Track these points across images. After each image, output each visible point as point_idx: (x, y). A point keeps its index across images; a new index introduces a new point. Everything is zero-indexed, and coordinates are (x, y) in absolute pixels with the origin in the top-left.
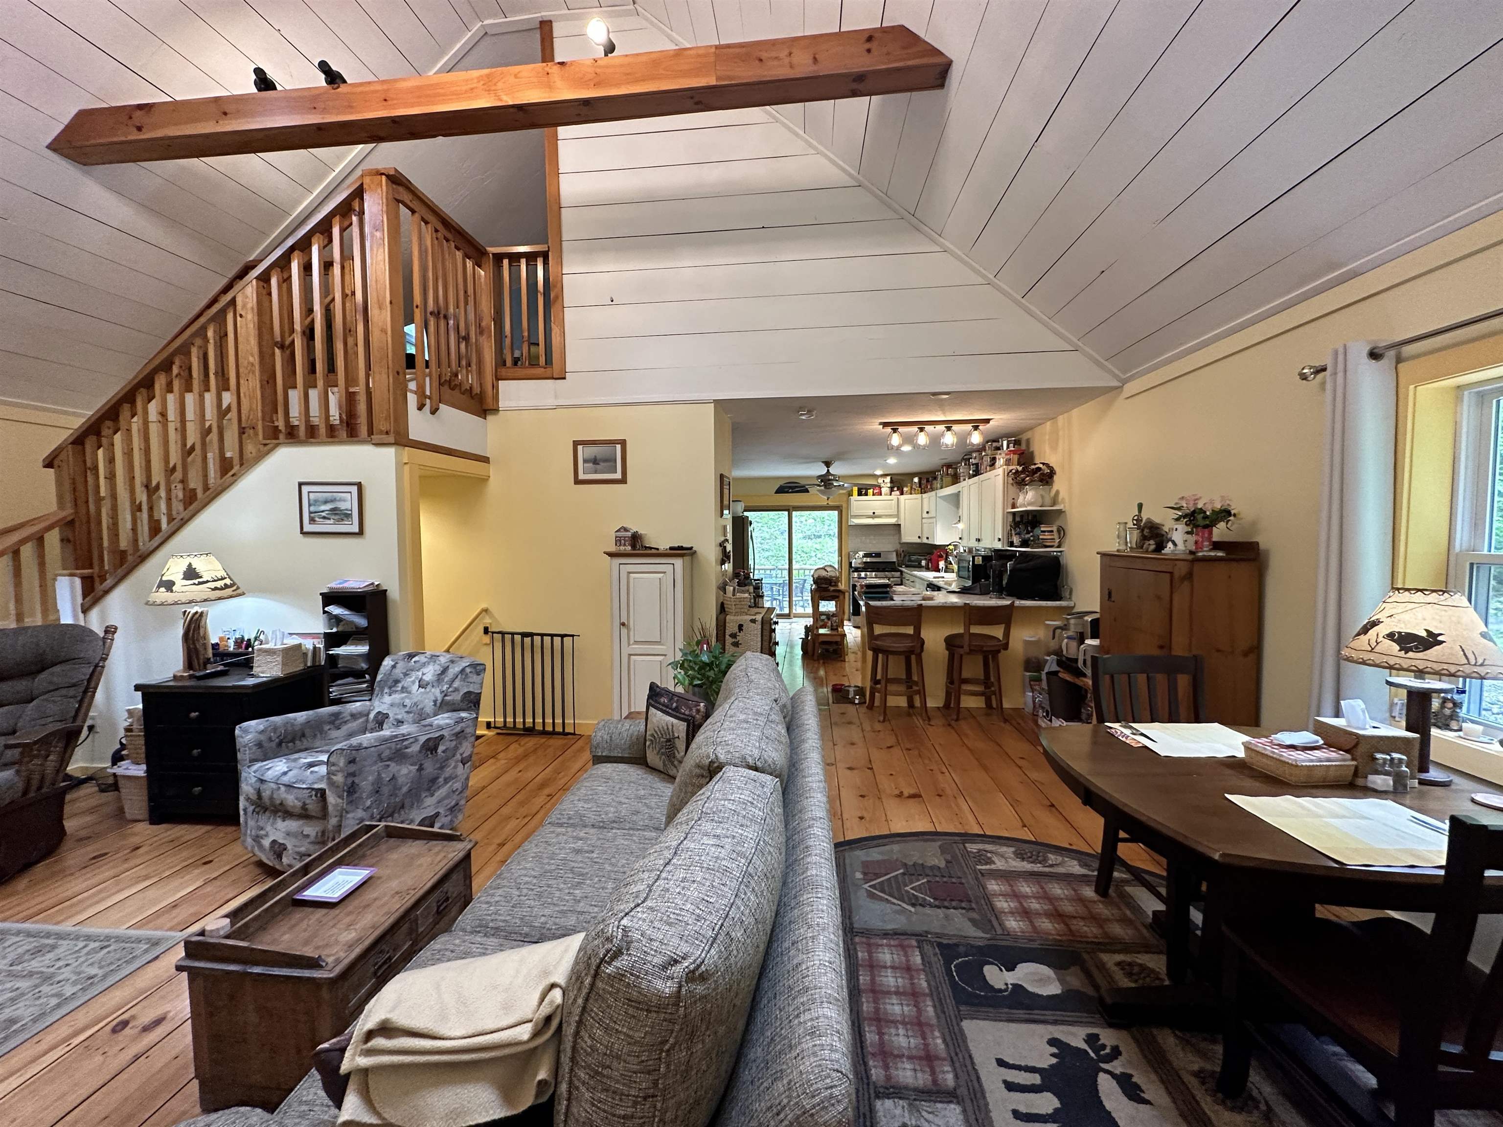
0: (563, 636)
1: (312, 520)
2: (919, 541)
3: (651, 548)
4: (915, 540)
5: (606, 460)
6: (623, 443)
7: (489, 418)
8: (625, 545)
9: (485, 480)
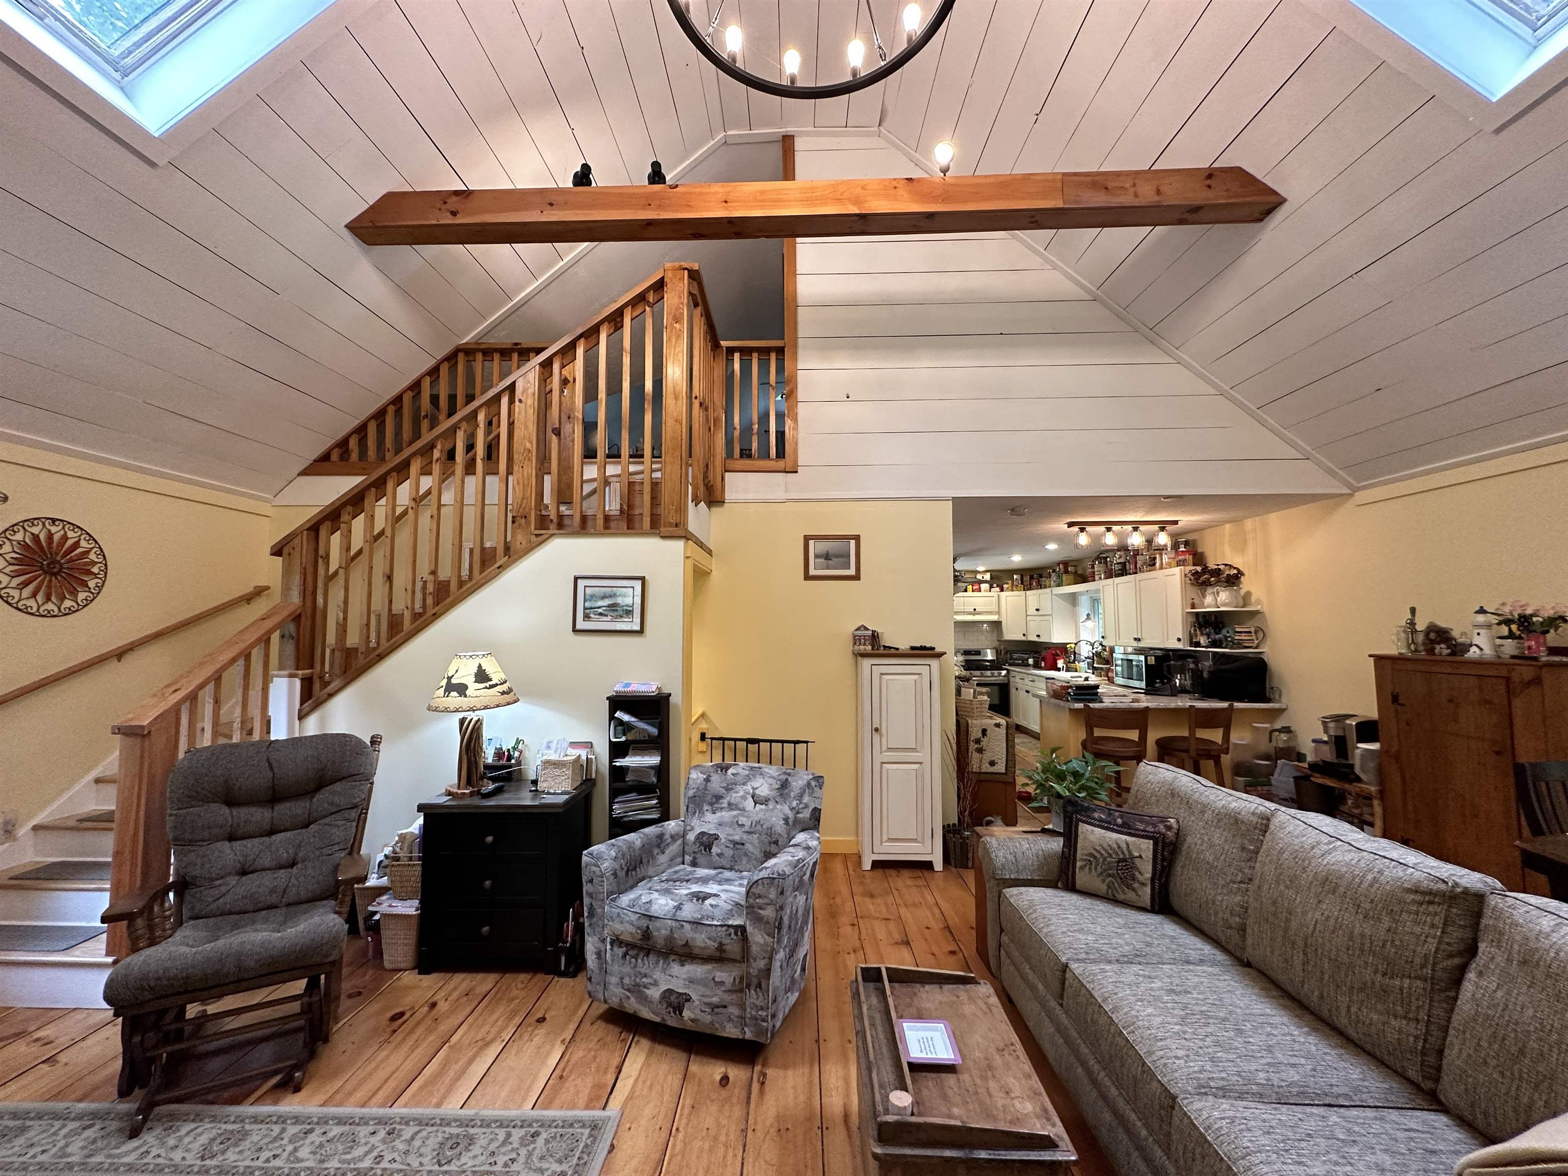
0: (796, 742)
1: (587, 617)
2: (1024, 638)
3: (890, 648)
4: (1020, 637)
5: (837, 556)
6: (857, 538)
7: (719, 509)
8: (865, 644)
9: (707, 573)
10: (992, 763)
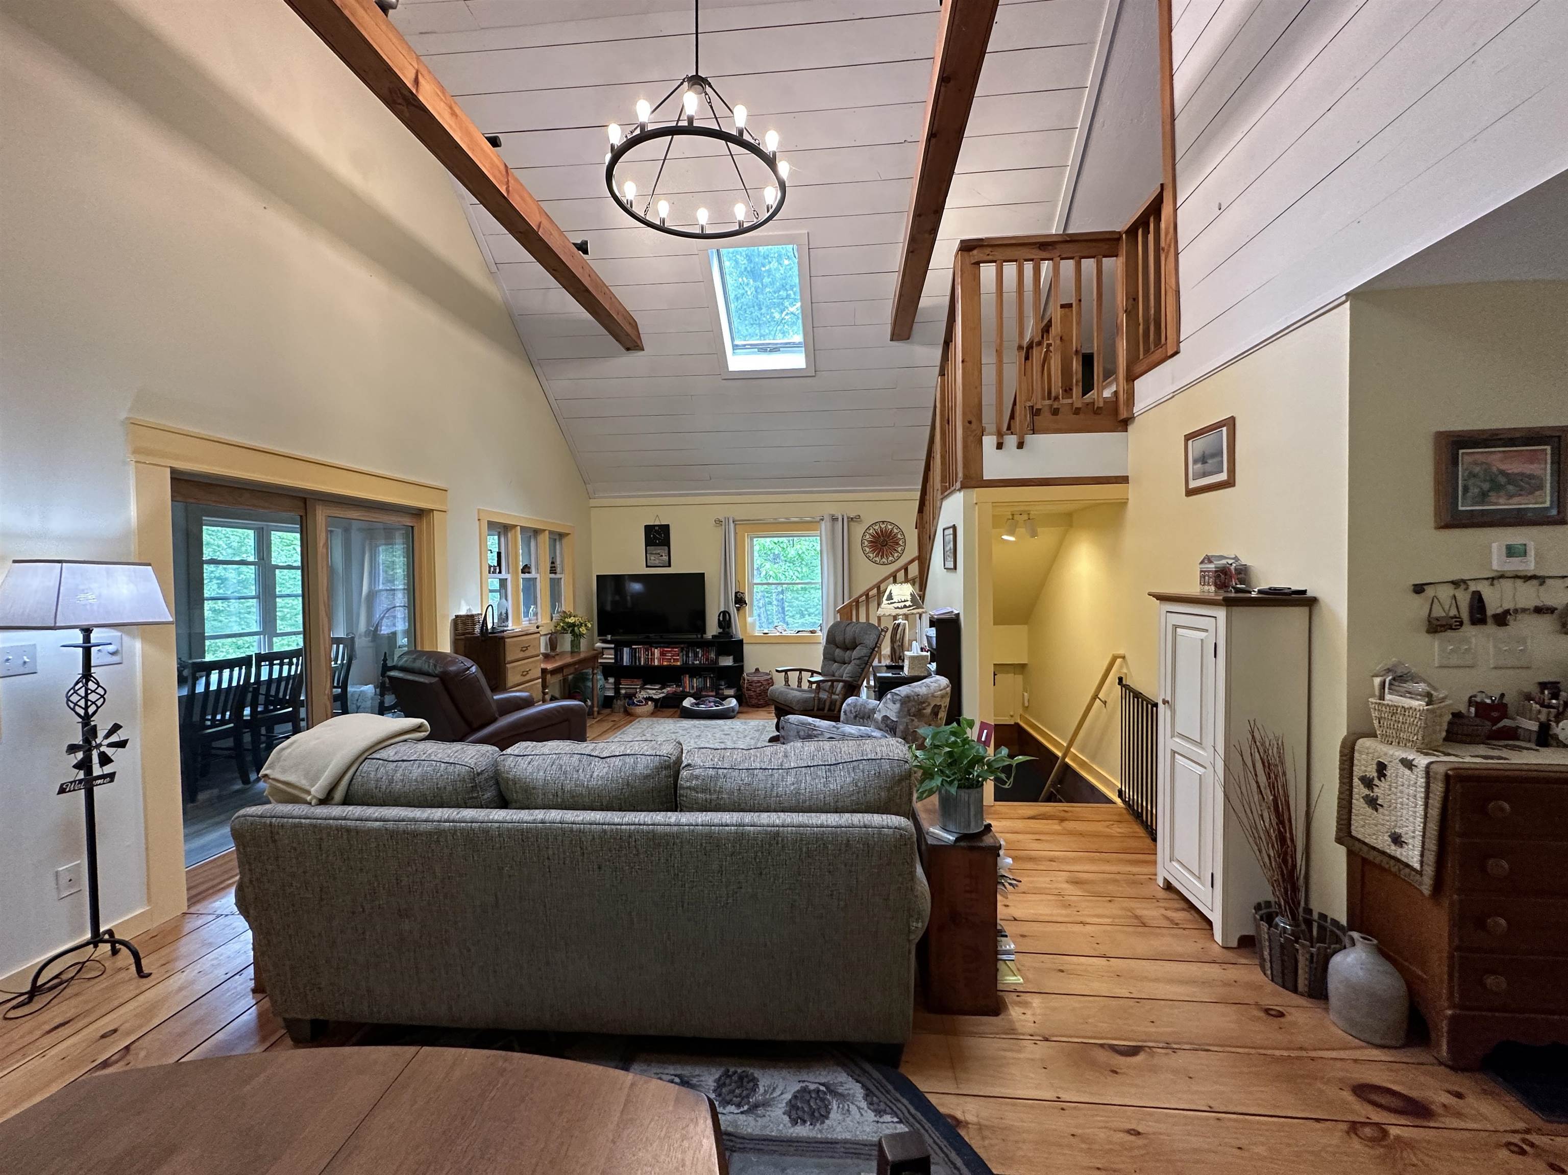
1: (946, 558)
3: (1242, 591)
5: (1214, 455)
6: (1231, 423)
7: (1130, 428)
8: (1209, 585)
9: (1123, 504)
10: (1397, 840)
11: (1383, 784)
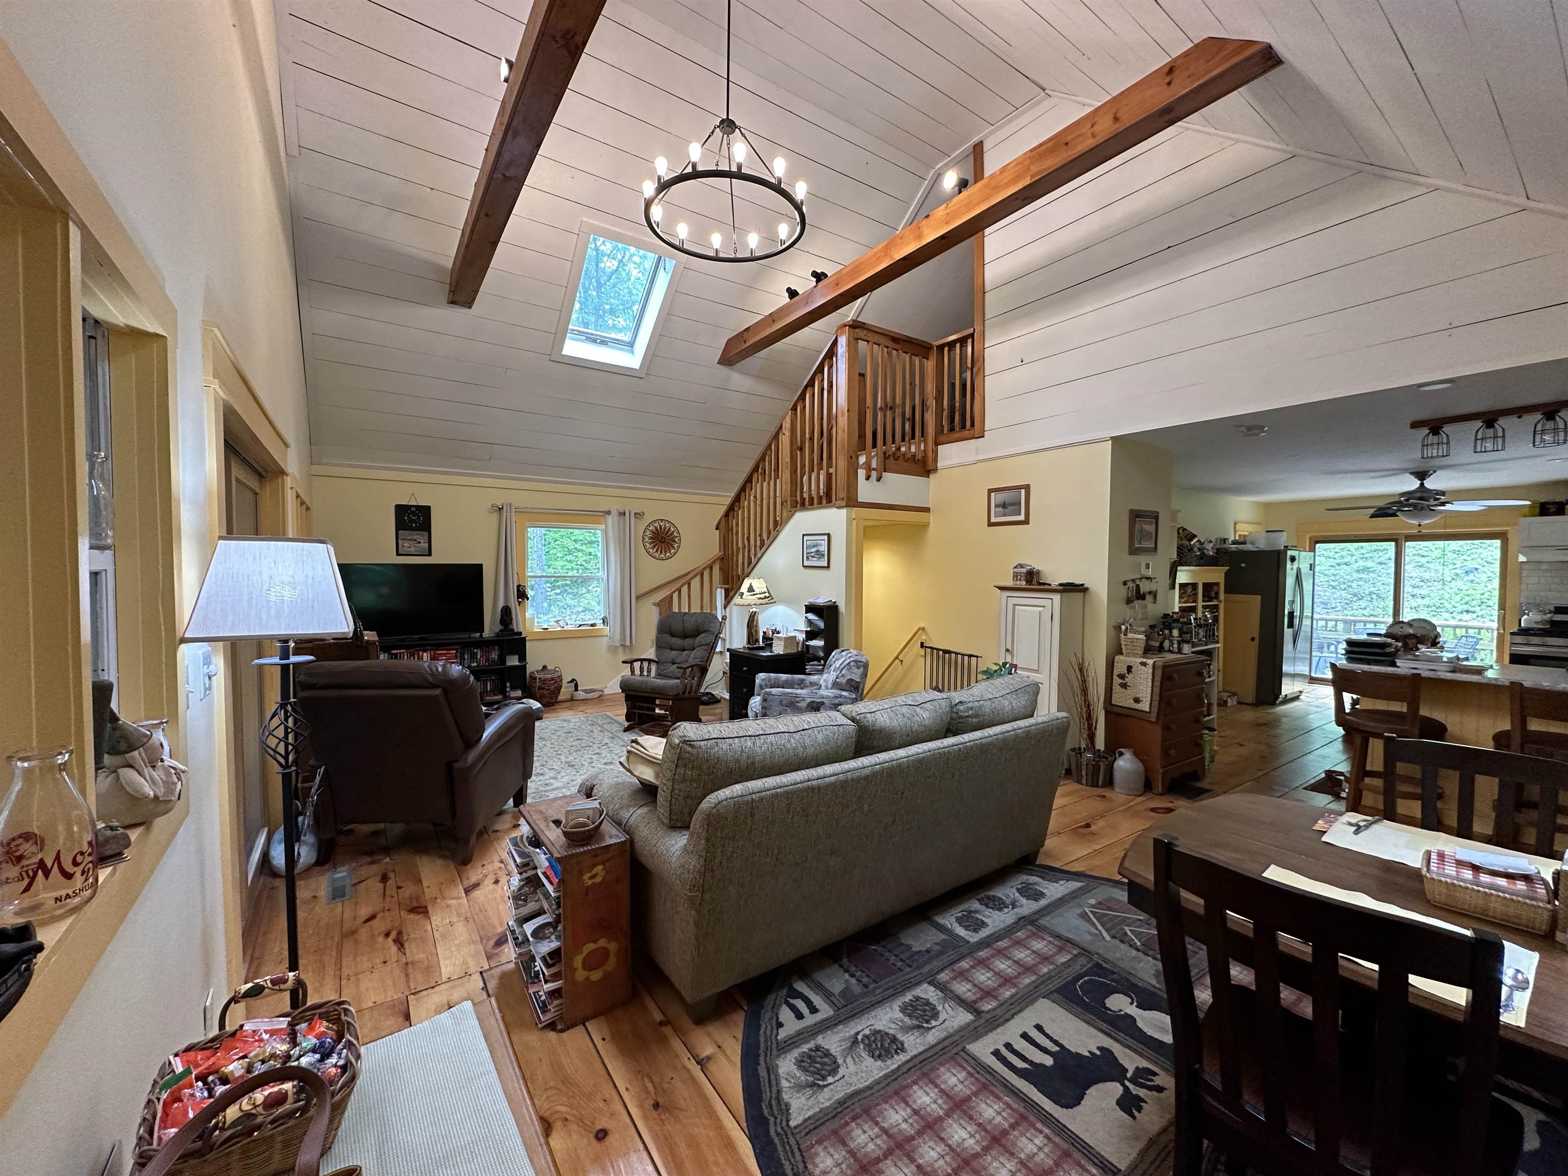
0: (971, 656)
1: (808, 558)
3: (1044, 584)
5: (1012, 504)
6: (1027, 488)
7: (931, 476)
8: (1021, 580)
9: (926, 526)
10: (1137, 700)
11: (1130, 676)
